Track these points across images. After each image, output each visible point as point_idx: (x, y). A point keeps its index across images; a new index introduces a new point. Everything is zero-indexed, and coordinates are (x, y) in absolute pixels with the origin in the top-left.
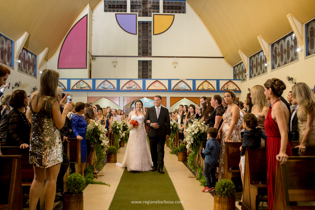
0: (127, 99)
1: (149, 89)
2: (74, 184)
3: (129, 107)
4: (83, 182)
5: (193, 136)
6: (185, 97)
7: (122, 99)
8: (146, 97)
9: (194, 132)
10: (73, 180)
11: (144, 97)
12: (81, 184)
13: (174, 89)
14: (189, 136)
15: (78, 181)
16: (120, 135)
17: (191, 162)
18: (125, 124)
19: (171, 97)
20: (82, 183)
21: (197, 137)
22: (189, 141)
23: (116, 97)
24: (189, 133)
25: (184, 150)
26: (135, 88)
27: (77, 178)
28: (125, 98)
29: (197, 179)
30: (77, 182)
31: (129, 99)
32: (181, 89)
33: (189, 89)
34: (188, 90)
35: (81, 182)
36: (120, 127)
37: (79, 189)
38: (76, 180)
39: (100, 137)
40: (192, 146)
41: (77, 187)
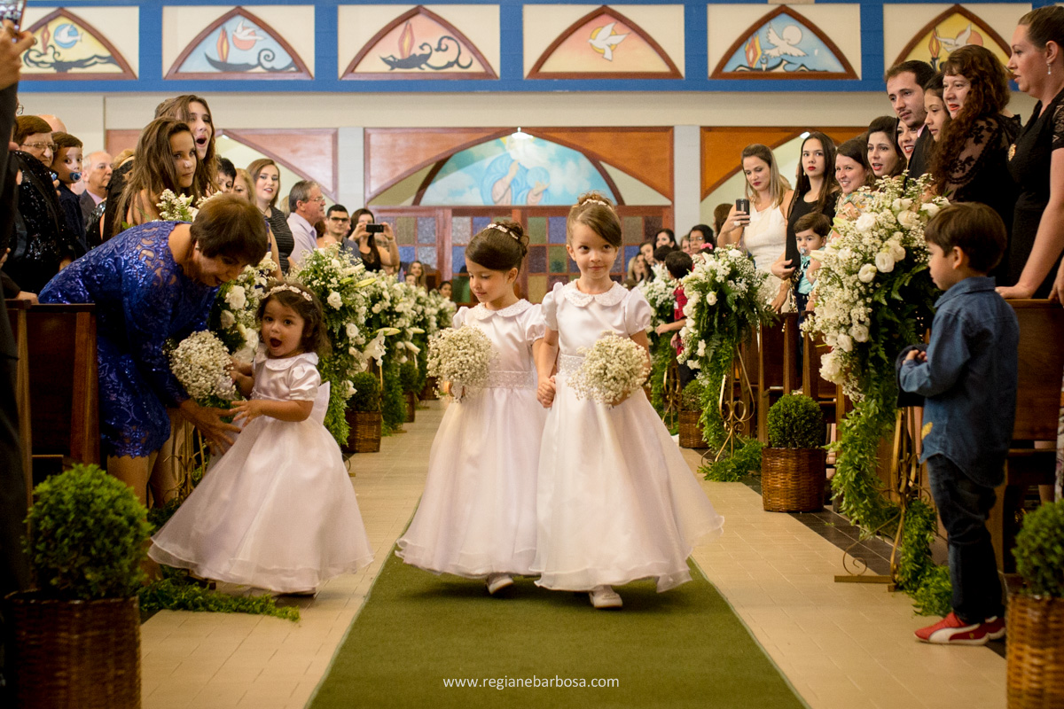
0: (393, 146)
1: (548, 67)
2: (79, 534)
3: (408, 202)
4: (138, 526)
5: (866, 292)
6: (803, 129)
7: (351, 147)
8: (526, 130)
9: (872, 262)
10: (70, 506)
11: (514, 130)
12: (124, 532)
13: (729, 68)
14: (838, 293)
15: (104, 512)
16: (352, 350)
17: (851, 476)
18: (381, 297)
19: (706, 130)
20: (132, 528)
21: (897, 297)
22: (838, 328)
23: (308, 133)
24: (842, 274)
25: (806, 434)
26: (450, 65)
27: (98, 492)
28: (375, 139)
29: (898, 587)
30: (98, 521)
31: (401, 142)
32: (780, 70)
33: (836, 67)
34: (825, 75)
35: (123, 520)
36: (353, 295)
37: (112, 567)
38: (94, 507)
39: (227, 307)
40: (863, 366)
41: (100, 551)
